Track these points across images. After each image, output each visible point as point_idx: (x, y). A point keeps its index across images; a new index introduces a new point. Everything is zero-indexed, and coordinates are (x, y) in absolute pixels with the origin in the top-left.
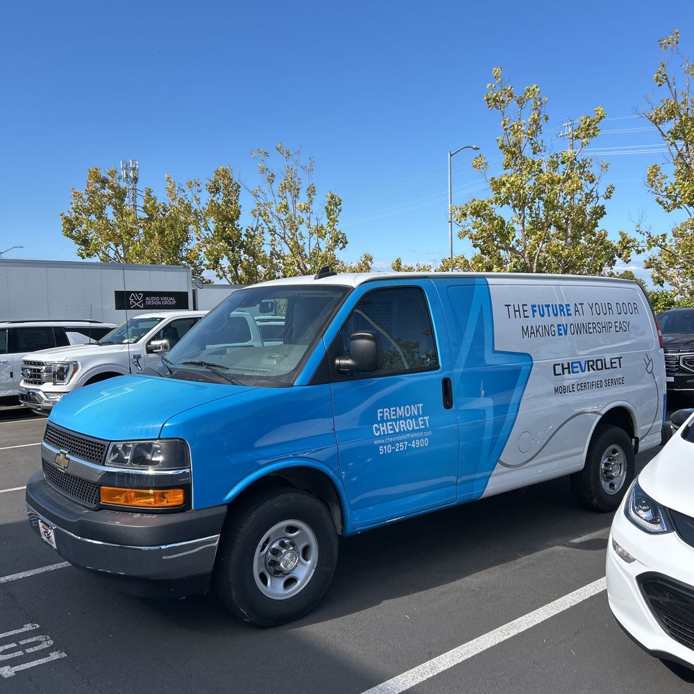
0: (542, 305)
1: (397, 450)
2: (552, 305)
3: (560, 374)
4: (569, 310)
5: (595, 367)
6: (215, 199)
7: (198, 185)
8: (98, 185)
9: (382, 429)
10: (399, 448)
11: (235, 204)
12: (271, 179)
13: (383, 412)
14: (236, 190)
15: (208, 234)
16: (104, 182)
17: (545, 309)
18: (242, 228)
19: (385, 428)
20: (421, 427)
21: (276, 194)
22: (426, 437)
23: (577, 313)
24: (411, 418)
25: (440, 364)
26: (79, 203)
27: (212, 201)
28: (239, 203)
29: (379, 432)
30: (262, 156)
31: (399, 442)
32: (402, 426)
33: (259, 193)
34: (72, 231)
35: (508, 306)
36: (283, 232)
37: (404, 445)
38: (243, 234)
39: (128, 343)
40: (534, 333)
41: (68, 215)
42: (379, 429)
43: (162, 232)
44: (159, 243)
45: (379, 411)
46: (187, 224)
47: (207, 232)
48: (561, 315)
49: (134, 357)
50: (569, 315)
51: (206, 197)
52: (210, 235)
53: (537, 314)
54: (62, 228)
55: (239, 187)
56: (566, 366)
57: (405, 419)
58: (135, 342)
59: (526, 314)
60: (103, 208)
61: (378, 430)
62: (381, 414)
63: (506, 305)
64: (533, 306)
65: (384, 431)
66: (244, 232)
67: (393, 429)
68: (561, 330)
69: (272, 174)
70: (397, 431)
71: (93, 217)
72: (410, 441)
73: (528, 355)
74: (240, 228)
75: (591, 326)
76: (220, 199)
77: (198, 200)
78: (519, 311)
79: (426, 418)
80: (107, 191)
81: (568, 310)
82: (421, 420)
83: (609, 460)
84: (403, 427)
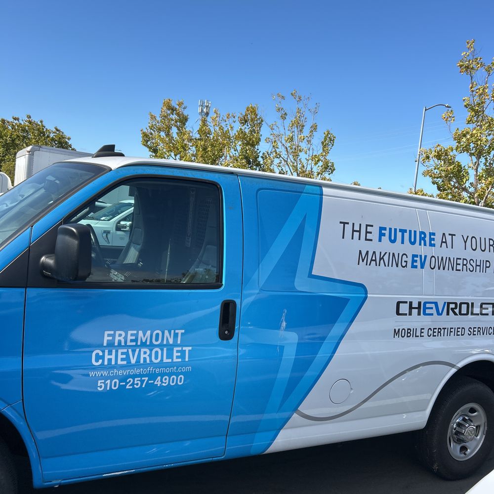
0: (395, 230)
1: (128, 387)
2: (410, 231)
3: (406, 314)
4: (434, 239)
5: (457, 311)
6: (243, 128)
7: (234, 117)
8: (169, 112)
9: (107, 357)
10: (133, 384)
11: (258, 133)
12: (284, 117)
13: (114, 336)
14: (260, 123)
15: (235, 154)
16: (173, 110)
17: (399, 234)
18: (260, 152)
19: (113, 357)
20: (175, 360)
21: (287, 129)
22: (181, 373)
23: (444, 244)
24: (161, 346)
25: (224, 283)
26: (154, 123)
27: (241, 129)
28: (261, 133)
29: (101, 361)
30: (280, 99)
31: (134, 377)
32: (142, 356)
33: (275, 127)
34: (147, 142)
35: (344, 223)
36: (286, 156)
37: (142, 382)
38: (260, 156)
39: (104, 220)
40: (375, 260)
41: (145, 130)
42: (103, 357)
43: (205, 149)
44: (202, 157)
45: (107, 333)
46: (224, 145)
47: (235, 152)
48: (420, 244)
49: (105, 232)
50: (431, 245)
51: (237, 126)
52: (237, 154)
53: (385, 239)
54: (141, 139)
55: (262, 121)
56: (415, 305)
57: (151, 346)
58: (109, 220)
59: (369, 236)
60: (170, 128)
61: (98, 358)
62: (110, 338)
63: (341, 223)
64: (381, 229)
65: (110, 360)
66: (261, 155)
67: (127, 359)
68: (416, 261)
69: (286, 113)
70: (133, 361)
71: (163, 134)
72: (153, 376)
73: (362, 286)
74: (258, 151)
75: (459, 262)
76: (247, 129)
77: (232, 128)
78: (359, 231)
79: (187, 349)
80: (174, 117)
81: (431, 239)
82: (178, 351)
83: (464, 420)
84: (145, 359)
